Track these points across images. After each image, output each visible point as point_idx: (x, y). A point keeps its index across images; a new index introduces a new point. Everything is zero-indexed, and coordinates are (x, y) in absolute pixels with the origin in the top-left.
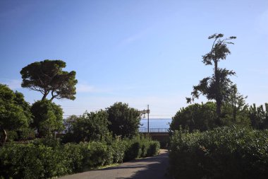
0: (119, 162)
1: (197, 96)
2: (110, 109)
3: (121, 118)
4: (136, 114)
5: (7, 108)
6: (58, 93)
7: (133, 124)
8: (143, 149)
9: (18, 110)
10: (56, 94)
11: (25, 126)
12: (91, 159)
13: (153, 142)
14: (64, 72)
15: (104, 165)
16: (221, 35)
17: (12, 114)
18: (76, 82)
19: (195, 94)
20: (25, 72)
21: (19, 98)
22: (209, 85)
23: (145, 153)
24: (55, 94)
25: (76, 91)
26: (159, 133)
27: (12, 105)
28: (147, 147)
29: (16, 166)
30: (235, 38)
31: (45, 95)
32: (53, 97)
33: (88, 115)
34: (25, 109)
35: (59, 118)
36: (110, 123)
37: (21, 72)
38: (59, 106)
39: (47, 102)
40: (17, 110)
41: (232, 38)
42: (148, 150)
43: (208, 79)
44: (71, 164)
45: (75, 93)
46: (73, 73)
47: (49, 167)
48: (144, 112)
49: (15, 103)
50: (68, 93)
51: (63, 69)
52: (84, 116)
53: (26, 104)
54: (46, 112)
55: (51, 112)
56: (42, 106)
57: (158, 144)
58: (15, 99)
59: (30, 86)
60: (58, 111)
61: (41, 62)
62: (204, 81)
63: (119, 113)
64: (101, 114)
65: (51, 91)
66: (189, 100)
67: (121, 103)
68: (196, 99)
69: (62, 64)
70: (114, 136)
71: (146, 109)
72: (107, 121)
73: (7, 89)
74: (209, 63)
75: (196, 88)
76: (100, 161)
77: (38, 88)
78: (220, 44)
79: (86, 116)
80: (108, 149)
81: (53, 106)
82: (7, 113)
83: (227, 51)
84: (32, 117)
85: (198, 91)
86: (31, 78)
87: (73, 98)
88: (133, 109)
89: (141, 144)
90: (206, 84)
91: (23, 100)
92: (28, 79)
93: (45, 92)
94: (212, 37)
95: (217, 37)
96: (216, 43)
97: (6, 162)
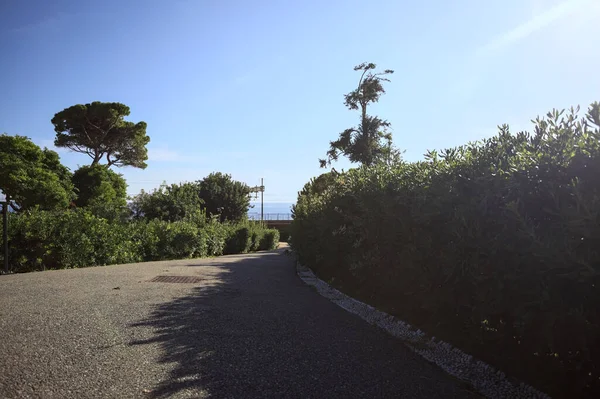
0: (217, 255)
1: (335, 158)
2: (202, 183)
3: (220, 196)
4: (244, 191)
5: (31, 175)
6: (118, 157)
7: (239, 204)
8: (253, 240)
9: (50, 178)
10: (115, 159)
11: (63, 204)
12: (173, 244)
13: (268, 231)
14: (127, 123)
15: (194, 256)
16: (371, 66)
17: (40, 184)
18: (147, 139)
19: (332, 153)
20: (59, 120)
21: (51, 161)
22: (353, 140)
23: (257, 244)
24: (112, 158)
25: (148, 154)
26: (278, 221)
27: (40, 170)
28: (260, 237)
29: (46, 242)
30: (392, 72)
31: (96, 160)
32: (110, 163)
33: (168, 188)
34: (61, 178)
35: (121, 194)
36: (203, 201)
37: (53, 121)
38: (121, 175)
39: (99, 168)
40: (47, 178)
41: (387, 72)
42: (262, 242)
43: (351, 130)
44: (140, 249)
45: (146, 158)
46: (142, 126)
47: (103, 248)
48: (255, 190)
49: (44, 167)
50: (136, 158)
51: (126, 119)
52: (160, 190)
53: (64, 170)
54: (99, 184)
55: (107, 184)
56: (91, 174)
57: (277, 233)
58: (44, 161)
59: (68, 145)
60: (118, 184)
61: (87, 105)
62: (346, 134)
63: (218, 189)
64: (188, 188)
65: (105, 154)
66: (323, 163)
67: (220, 174)
68: (333, 161)
69: (122, 110)
70: (208, 215)
71: (259, 185)
72: (197, 198)
73: (29, 144)
74: (354, 106)
75: (334, 145)
76: (186, 250)
77: (84, 149)
78: (371, 80)
79: (164, 190)
80: (199, 234)
81: (110, 175)
82: (31, 183)
83: (380, 89)
84: (74, 190)
85: (337, 150)
86: (72, 132)
87: (143, 166)
88: (238, 183)
89: (251, 232)
90: (349, 138)
91: (57, 162)
92: (66, 133)
93: (97, 156)
94: (360, 68)
95: (367, 68)
96: (365, 77)
97: (28, 234)
